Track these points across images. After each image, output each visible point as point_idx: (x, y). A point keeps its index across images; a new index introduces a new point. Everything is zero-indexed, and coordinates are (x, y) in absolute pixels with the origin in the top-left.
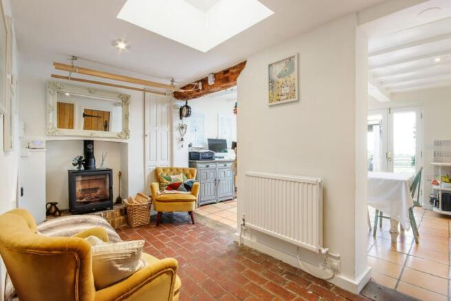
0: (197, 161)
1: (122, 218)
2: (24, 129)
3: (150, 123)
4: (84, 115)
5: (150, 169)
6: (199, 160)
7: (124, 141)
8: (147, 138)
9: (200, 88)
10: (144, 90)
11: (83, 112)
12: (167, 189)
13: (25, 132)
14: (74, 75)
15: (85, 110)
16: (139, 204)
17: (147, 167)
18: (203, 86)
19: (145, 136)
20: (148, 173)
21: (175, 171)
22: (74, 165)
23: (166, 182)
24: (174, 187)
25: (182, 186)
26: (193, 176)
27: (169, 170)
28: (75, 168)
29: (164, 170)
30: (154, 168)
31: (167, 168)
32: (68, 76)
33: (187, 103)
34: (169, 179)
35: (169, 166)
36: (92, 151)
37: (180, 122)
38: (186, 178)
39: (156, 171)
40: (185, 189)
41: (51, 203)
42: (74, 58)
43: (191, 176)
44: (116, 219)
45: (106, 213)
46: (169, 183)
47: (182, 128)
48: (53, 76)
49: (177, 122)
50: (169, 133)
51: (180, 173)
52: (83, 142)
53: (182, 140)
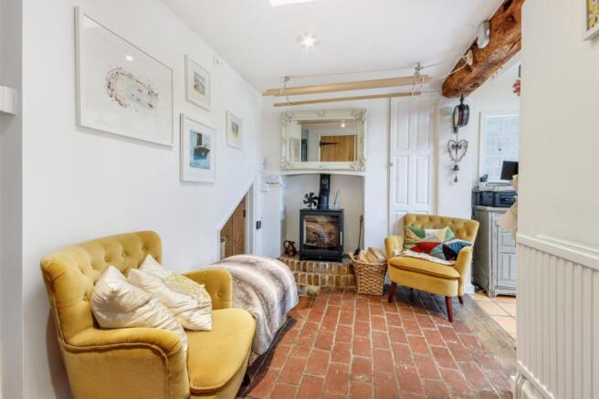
0: (489, 208)
1: (350, 276)
2: (265, 165)
3: (398, 145)
4: (322, 144)
5: (397, 215)
6: (494, 206)
7: (360, 174)
8: (393, 169)
9: (470, 62)
10: (389, 96)
11: (319, 140)
12: (412, 249)
13: (265, 168)
14: (292, 99)
15: (322, 138)
16: (368, 263)
17: (392, 213)
18: (474, 58)
19: (390, 165)
20: (393, 221)
21: (438, 221)
22: (305, 202)
23: (415, 238)
24: (424, 248)
25: (438, 249)
26: (469, 234)
27: (427, 220)
28: (306, 206)
29: (419, 218)
30: (405, 213)
31: (425, 216)
32: (286, 101)
33: (462, 100)
34: (422, 235)
35: (431, 214)
36: (327, 187)
37: (454, 137)
38: (452, 235)
39: (405, 220)
40: (443, 255)
41: (290, 242)
42: (287, 79)
43: (464, 235)
44: (342, 277)
45: (331, 265)
46: (420, 240)
47: (457, 147)
48: (275, 105)
49: (447, 137)
50: (431, 160)
51: (445, 226)
52: (319, 177)
53: (456, 168)
